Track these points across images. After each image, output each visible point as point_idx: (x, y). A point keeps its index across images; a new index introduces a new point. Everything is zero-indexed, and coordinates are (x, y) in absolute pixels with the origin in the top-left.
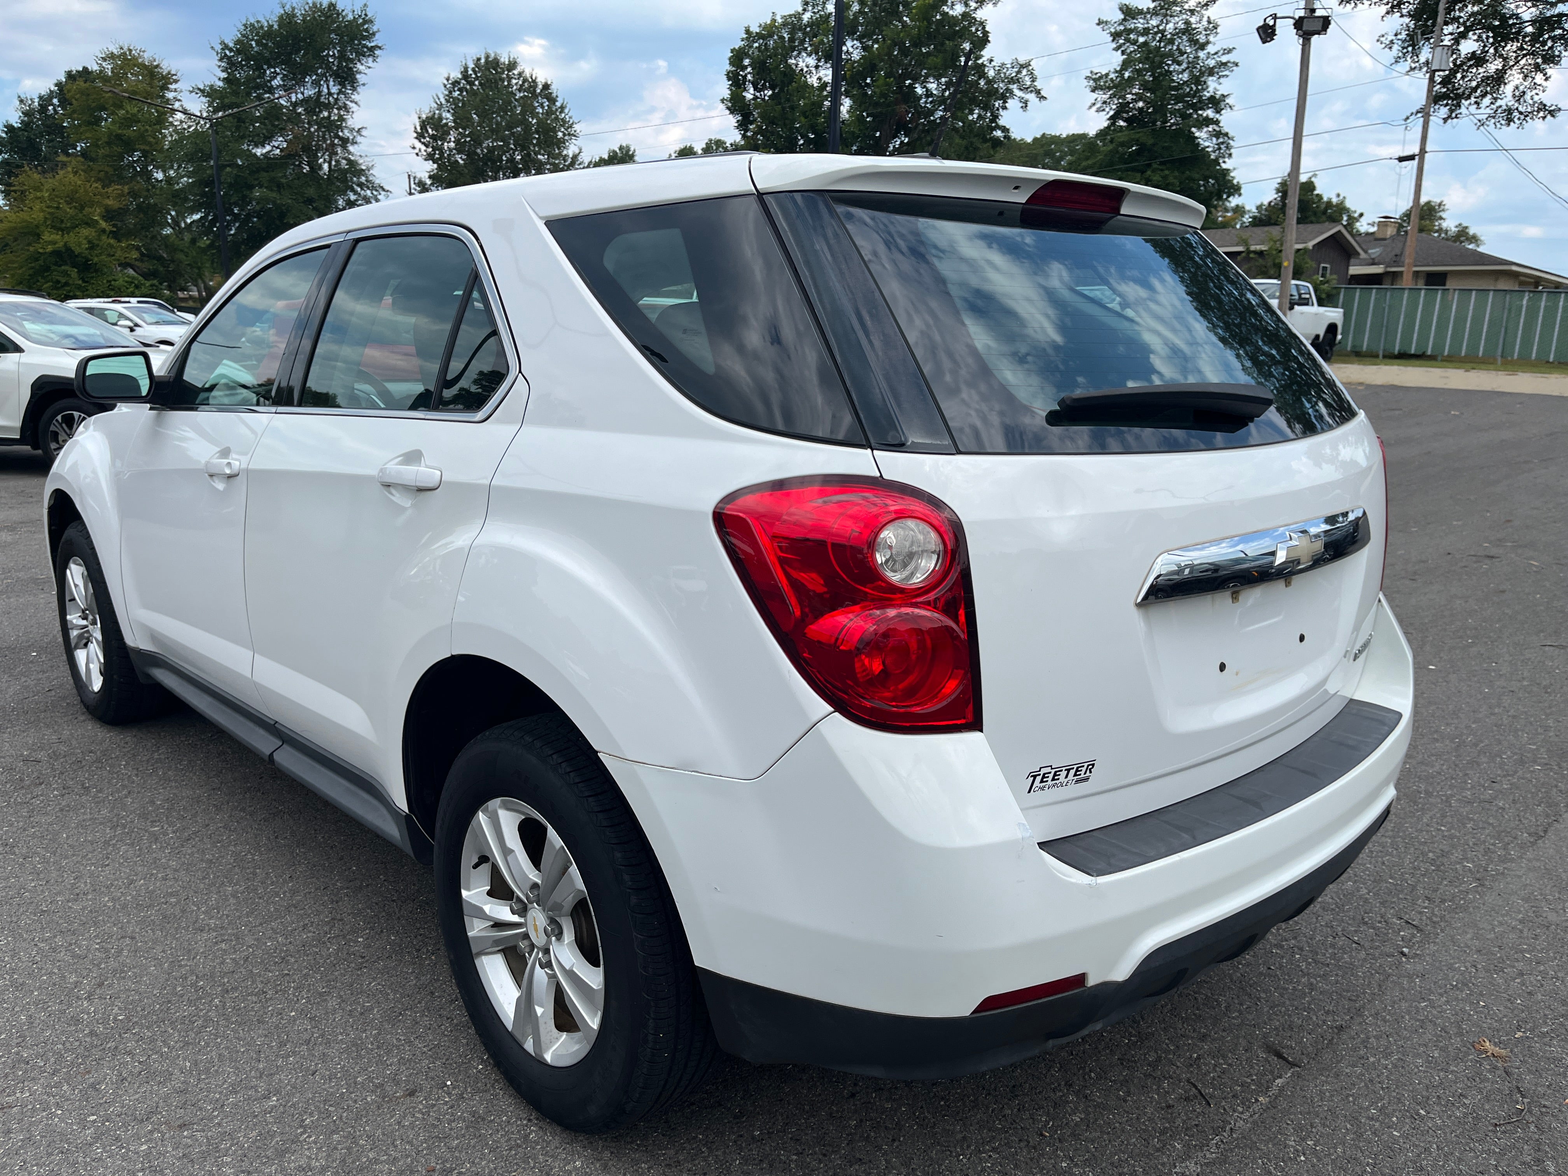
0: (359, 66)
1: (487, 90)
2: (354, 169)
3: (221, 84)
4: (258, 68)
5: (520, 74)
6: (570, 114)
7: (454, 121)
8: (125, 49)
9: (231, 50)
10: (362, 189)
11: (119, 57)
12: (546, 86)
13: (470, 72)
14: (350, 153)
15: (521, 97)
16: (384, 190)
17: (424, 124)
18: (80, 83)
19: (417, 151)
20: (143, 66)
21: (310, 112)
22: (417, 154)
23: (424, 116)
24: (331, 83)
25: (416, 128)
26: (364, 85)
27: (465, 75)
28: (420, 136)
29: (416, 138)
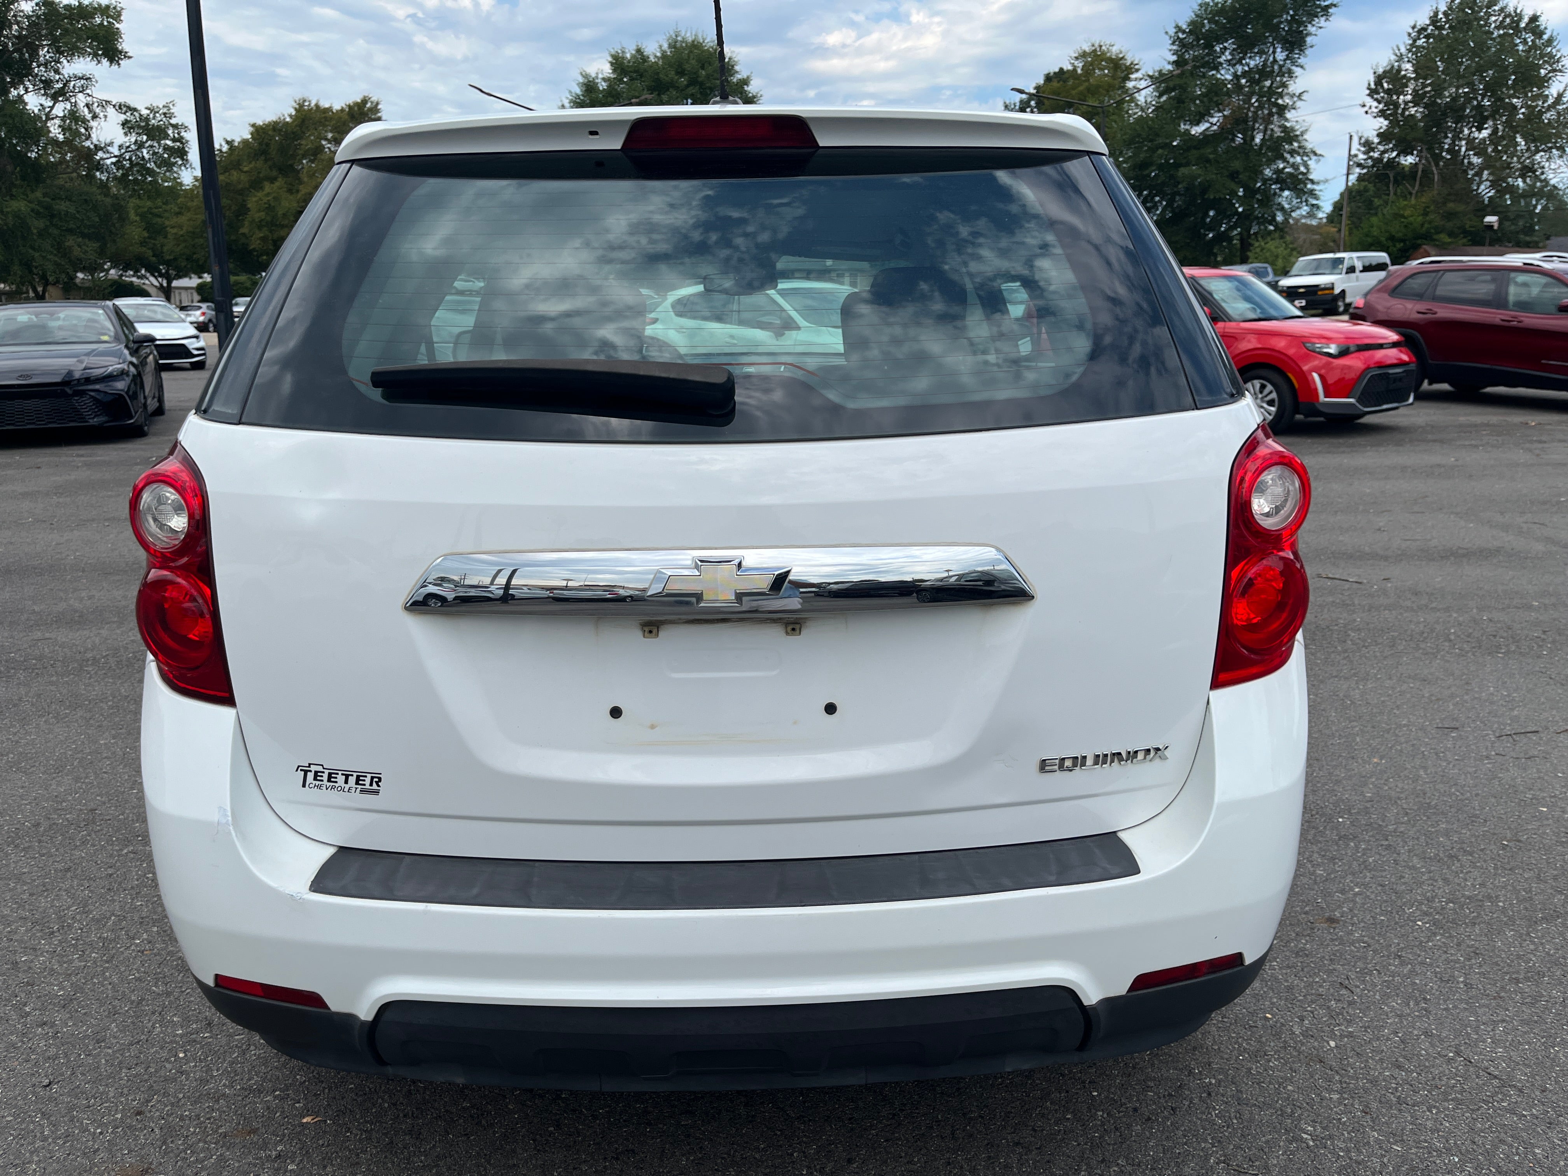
0: (1310, 28)
1: (1457, 33)
2: (1290, 135)
3: (1170, 67)
4: (1209, 46)
5: (1502, 10)
6: (1558, 47)
7: (1415, 71)
8: (1097, 45)
9: (1184, 32)
10: (1292, 156)
11: (1090, 54)
12: (1534, 19)
13: (1440, 16)
14: (1287, 120)
15: (1500, 36)
16: (1315, 154)
17: (1379, 80)
18: (1055, 84)
19: (1366, 109)
20: (1110, 60)
21: (1252, 82)
22: (1366, 112)
23: (1380, 71)
24: (1279, 50)
25: (1369, 84)
26: (1312, 47)
27: (1434, 20)
28: (1372, 93)
29: (1369, 95)
